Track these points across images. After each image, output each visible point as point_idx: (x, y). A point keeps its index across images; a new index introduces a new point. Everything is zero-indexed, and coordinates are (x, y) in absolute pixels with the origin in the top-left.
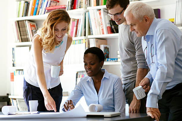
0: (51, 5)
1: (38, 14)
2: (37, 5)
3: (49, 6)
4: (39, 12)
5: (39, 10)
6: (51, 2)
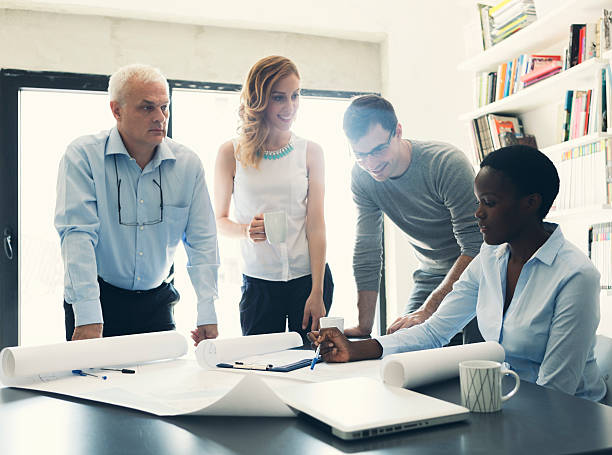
0: (535, 68)
1: (513, 93)
2: (508, 76)
3: (532, 71)
5: (513, 85)
6: (533, 61)
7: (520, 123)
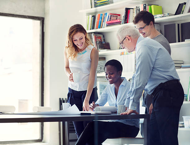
0: (111, 19)
1: (102, 28)
2: (101, 19)
3: (110, 20)
4: (102, 25)
5: (103, 23)
6: (111, 16)
7: (104, 37)
